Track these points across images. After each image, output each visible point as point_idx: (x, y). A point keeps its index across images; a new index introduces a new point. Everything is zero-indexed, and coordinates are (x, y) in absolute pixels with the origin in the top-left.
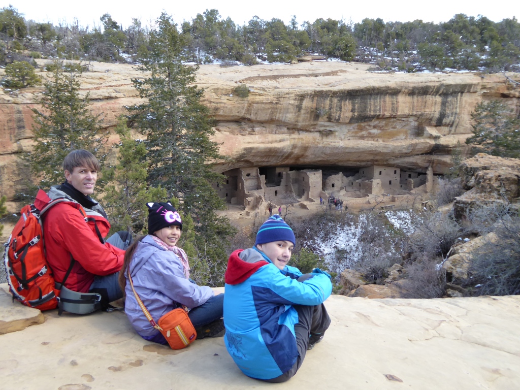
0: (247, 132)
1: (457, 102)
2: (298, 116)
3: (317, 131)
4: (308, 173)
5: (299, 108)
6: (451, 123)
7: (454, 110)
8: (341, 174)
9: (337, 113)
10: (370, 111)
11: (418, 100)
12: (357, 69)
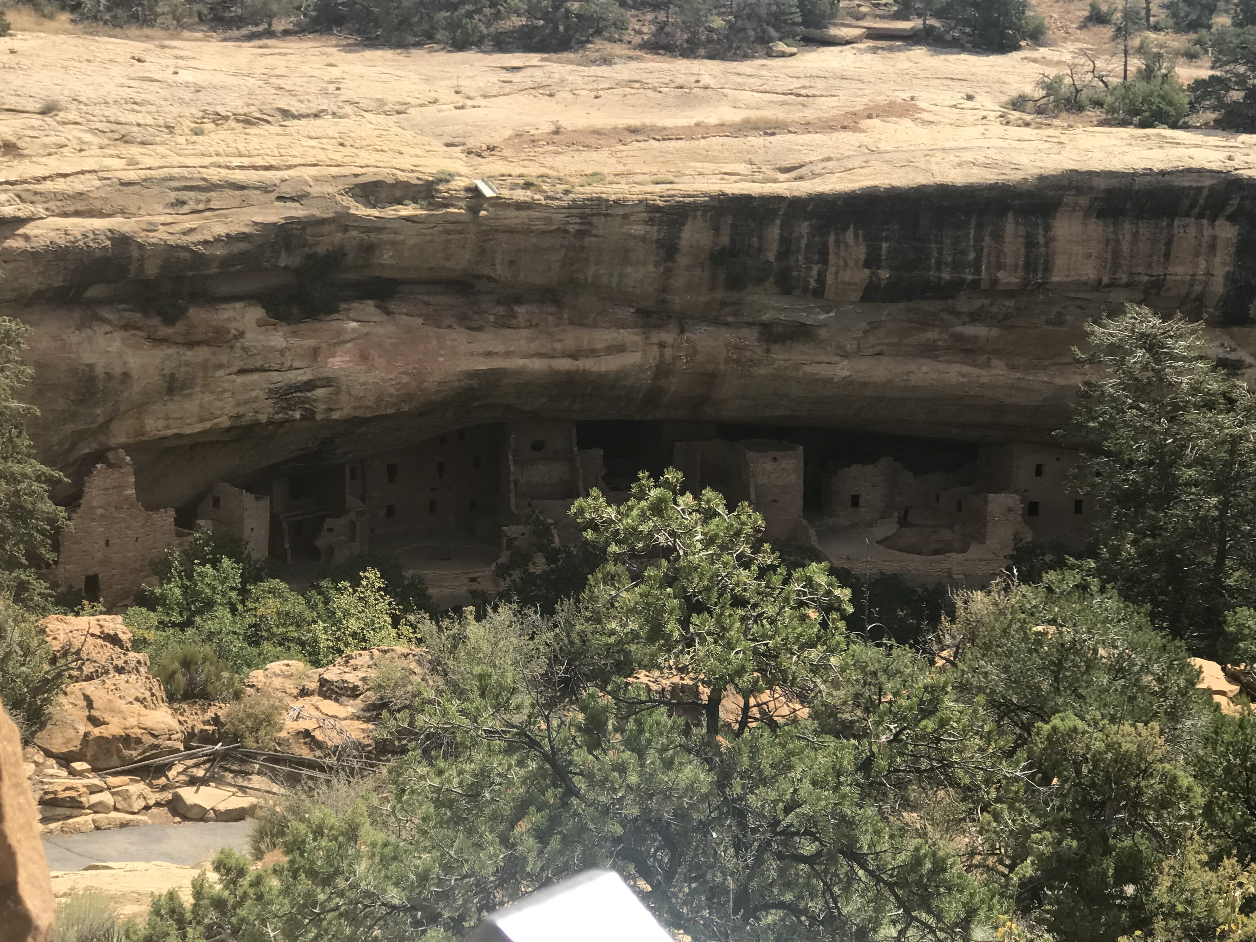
2: (668, 274)
4: (749, 452)
5: (669, 249)
8: (887, 460)
10: (939, 269)
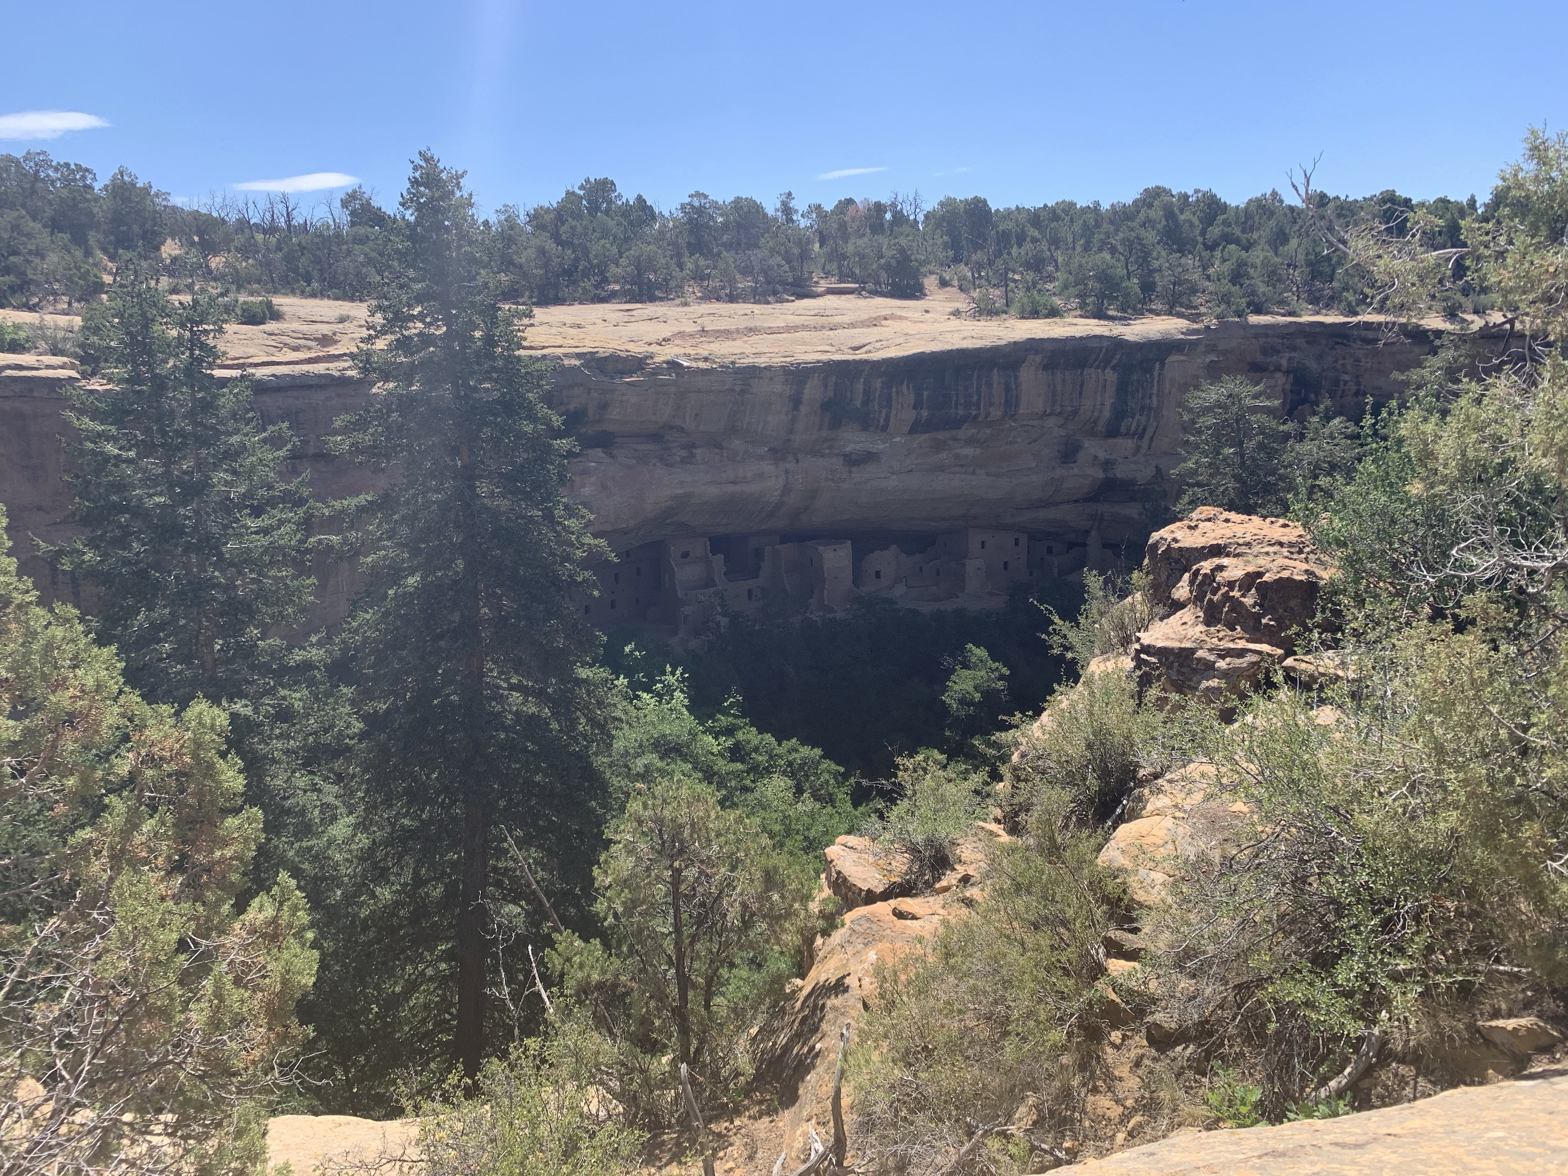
0: (678, 459)
1: (1152, 382)
2: (794, 420)
3: (837, 455)
4: (820, 548)
5: (796, 402)
6: (1140, 431)
7: (1147, 401)
8: (894, 548)
9: (880, 412)
10: (957, 408)
11: (1064, 380)
12: (927, 312)
